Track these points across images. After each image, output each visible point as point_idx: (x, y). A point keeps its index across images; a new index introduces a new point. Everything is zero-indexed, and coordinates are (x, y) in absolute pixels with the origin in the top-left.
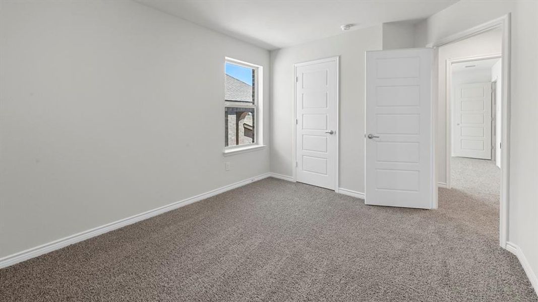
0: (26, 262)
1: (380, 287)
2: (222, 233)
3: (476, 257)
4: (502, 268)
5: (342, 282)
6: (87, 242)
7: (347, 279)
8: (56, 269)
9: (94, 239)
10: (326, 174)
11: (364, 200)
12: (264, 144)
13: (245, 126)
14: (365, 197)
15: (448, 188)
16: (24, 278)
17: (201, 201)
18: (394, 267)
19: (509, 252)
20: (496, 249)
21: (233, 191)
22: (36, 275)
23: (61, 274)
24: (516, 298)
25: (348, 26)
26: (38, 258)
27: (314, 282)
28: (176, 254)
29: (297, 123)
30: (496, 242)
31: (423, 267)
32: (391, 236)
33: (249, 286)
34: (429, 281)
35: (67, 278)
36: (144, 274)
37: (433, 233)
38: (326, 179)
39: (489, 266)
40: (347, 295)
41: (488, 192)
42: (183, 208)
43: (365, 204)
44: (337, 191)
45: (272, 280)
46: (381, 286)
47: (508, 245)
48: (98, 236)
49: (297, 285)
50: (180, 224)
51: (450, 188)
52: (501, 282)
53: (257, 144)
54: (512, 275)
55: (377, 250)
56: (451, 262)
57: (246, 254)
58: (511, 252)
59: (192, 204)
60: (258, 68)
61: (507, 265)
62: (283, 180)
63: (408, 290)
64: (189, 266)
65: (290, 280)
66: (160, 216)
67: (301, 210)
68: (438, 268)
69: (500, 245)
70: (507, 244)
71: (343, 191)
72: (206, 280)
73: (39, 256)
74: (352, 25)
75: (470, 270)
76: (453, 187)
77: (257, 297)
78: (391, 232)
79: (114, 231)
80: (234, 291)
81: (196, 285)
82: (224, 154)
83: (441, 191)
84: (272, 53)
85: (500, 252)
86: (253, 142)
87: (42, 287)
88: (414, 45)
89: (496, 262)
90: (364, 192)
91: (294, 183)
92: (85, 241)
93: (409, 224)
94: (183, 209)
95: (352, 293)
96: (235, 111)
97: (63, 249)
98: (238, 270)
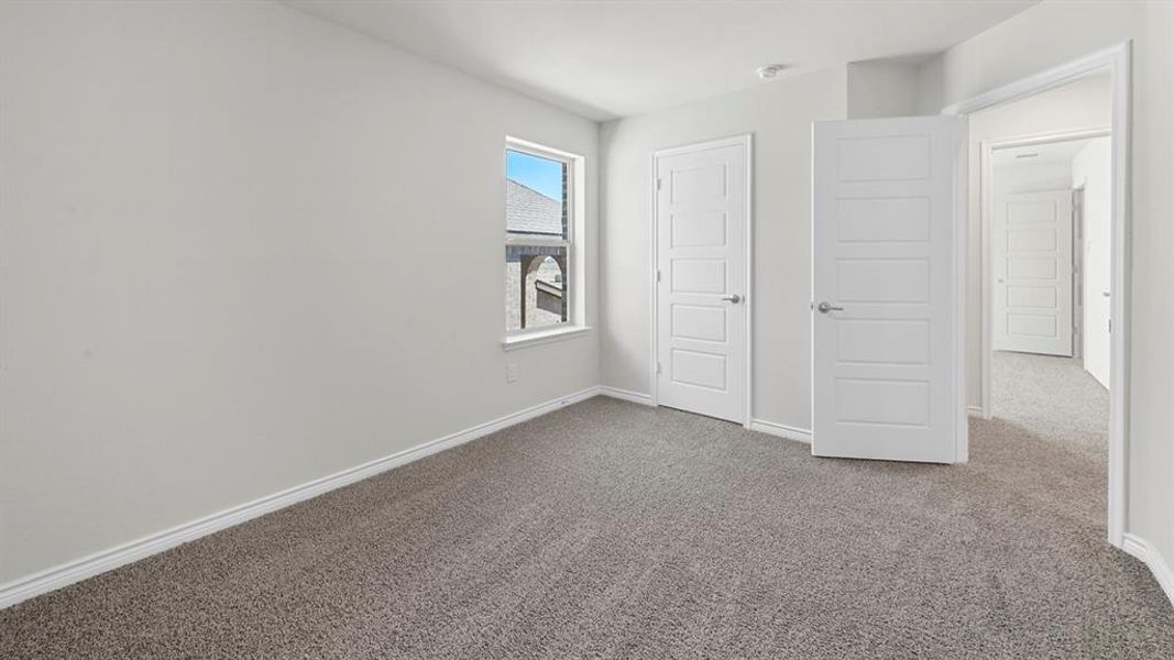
0: (90, 581)
1: (861, 632)
2: (507, 516)
3: (1060, 568)
4: (1119, 590)
5: (777, 621)
6: (218, 537)
7: (788, 616)
8: (156, 595)
9: (233, 531)
10: (725, 389)
11: (810, 445)
12: (586, 325)
13: (539, 286)
14: (811, 439)
15: (985, 417)
16: (89, 615)
17: (456, 448)
18: (887, 589)
19: (1130, 556)
20: (1102, 549)
21: (524, 425)
22: (116, 609)
23: (168, 608)
24: (1156, 655)
25: (773, 69)
26: (115, 573)
27: (716, 624)
28: (413, 564)
29: (659, 279)
30: (1101, 533)
31: (948, 589)
32: (874, 523)
33: (577, 631)
34: (965, 619)
35: (183, 616)
36: (347, 606)
37: (962, 515)
38: (724, 399)
39: (1090, 586)
40: (792, 650)
41: (1073, 427)
42: (419, 462)
43: (813, 453)
44: (747, 426)
45: (625, 618)
46: (862, 629)
47: (1126, 541)
48: (241, 525)
49: (680, 630)
50: (416, 497)
51: (990, 418)
52: (1119, 621)
53: (572, 324)
54: (1141, 606)
55: (845, 552)
56: (1008, 578)
57: (565, 561)
58: (1134, 555)
59: (437, 455)
60: (574, 160)
61: (1129, 584)
62: (631, 403)
63: (921, 639)
64: (443, 588)
65: (664, 619)
66: (370, 480)
67: (673, 467)
68: (981, 591)
69: (1109, 540)
70: (1124, 538)
71: (762, 425)
72: (484, 619)
73: (119, 569)
74: (781, 67)
75: (1051, 595)
76: (996, 415)
77: (597, 655)
78: (872, 513)
79: (276, 513)
80: (547, 643)
81: (464, 629)
82: (504, 346)
83: (975, 423)
84: (603, 127)
85: (1110, 555)
86: (564, 320)
87: (132, 636)
88: (914, 110)
89: (1104, 576)
90: (810, 429)
91: (653, 408)
92: (213, 535)
93: (910, 495)
94: (420, 465)
95: (801, 646)
96: (519, 253)
97: (169, 553)
98: (551, 597)
